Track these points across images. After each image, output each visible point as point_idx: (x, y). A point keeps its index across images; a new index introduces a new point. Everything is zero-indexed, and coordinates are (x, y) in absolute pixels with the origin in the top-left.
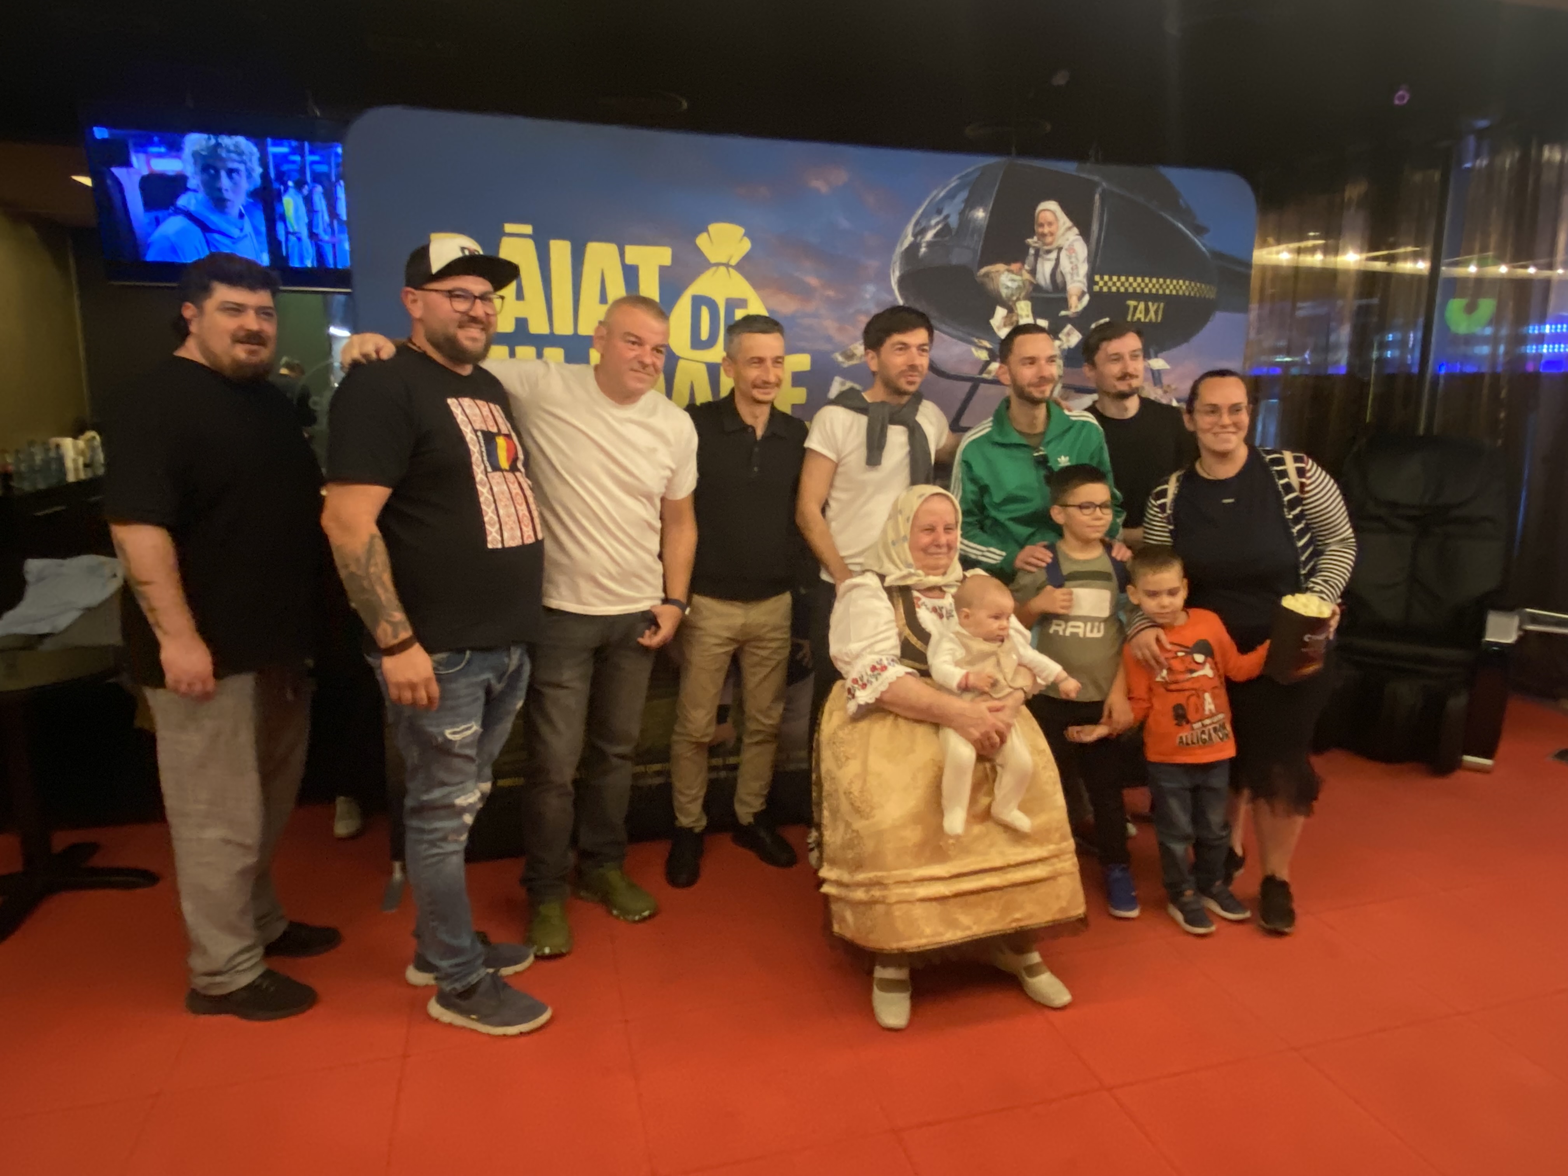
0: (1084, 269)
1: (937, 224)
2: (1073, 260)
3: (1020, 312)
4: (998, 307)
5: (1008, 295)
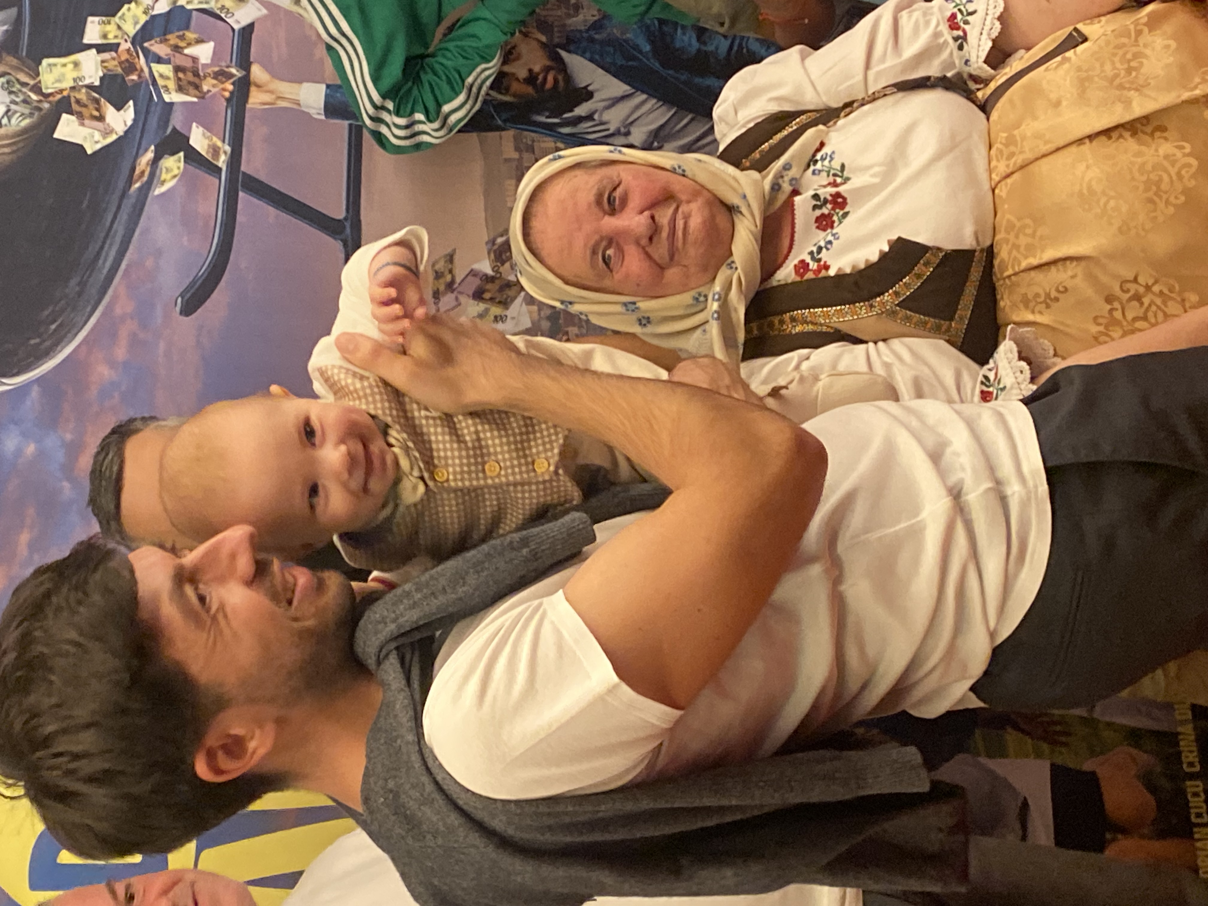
3: (68, 83)
4: (58, 135)
5: (27, 111)
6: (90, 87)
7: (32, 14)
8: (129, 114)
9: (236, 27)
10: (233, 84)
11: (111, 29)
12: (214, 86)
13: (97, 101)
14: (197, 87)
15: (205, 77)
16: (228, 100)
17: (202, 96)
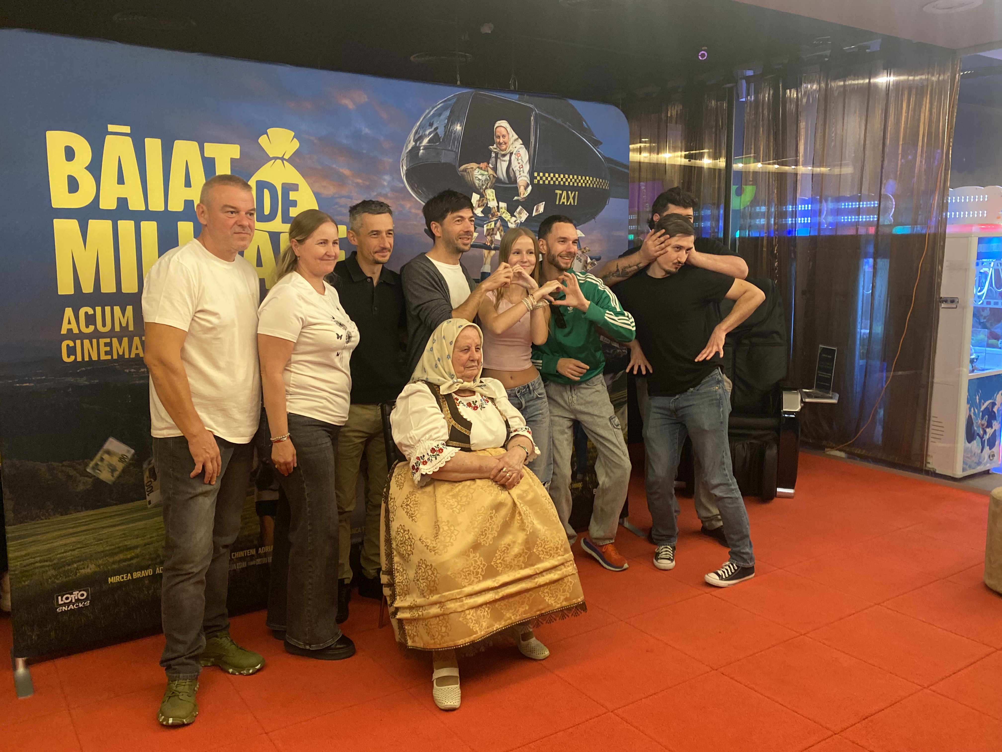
0: (527, 168)
1: (430, 134)
2: (520, 161)
3: (488, 197)
4: (474, 194)
5: (480, 185)
6: (487, 204)
7: (507, 187)
8: (481, 215)
10: (489, 245)
11: (503, 210)
12: (489, 240)
13: (483, 205)
14: (488, 235)
15: (491, 237)
16: (485, 244)
17: (486, 236)
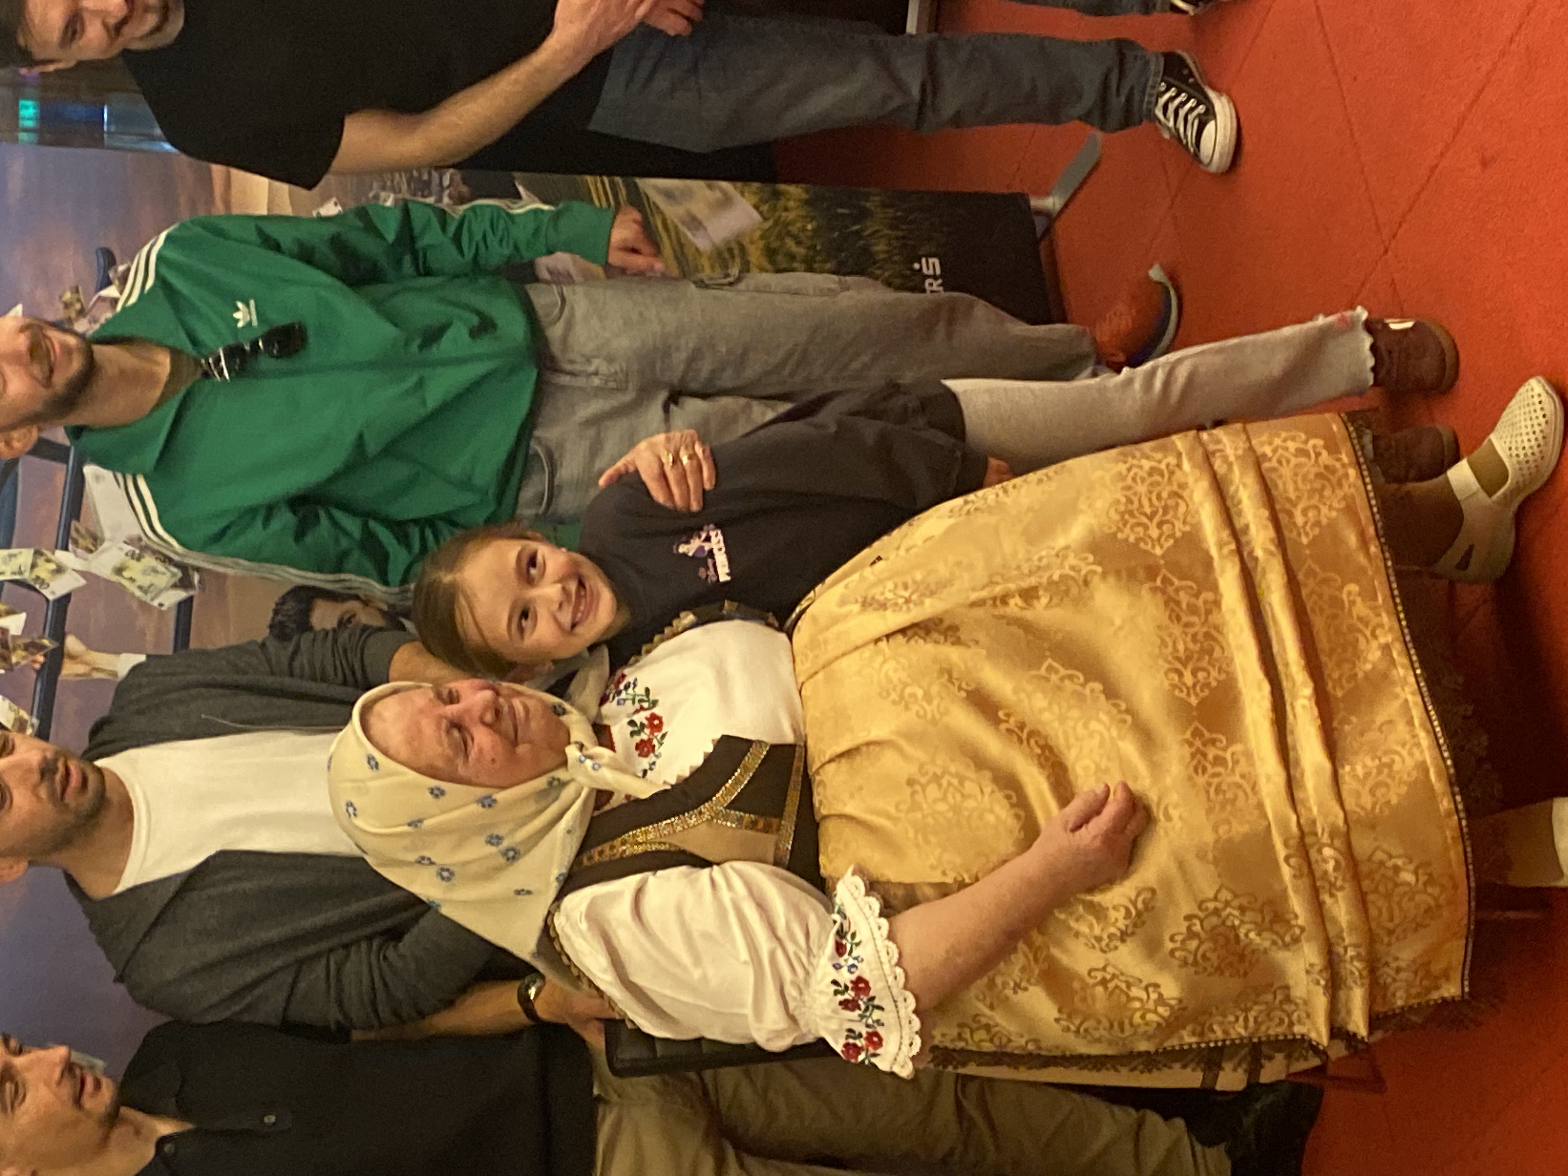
9: (51, 598)
10: (45, 656)
12: (24, 658)
14: (5, 659)
15: (15, 649)
16: (39, 672)
17: (10, 668)
